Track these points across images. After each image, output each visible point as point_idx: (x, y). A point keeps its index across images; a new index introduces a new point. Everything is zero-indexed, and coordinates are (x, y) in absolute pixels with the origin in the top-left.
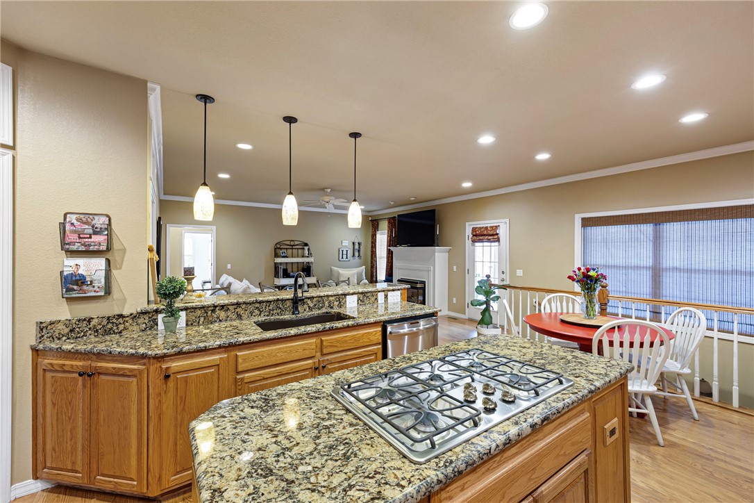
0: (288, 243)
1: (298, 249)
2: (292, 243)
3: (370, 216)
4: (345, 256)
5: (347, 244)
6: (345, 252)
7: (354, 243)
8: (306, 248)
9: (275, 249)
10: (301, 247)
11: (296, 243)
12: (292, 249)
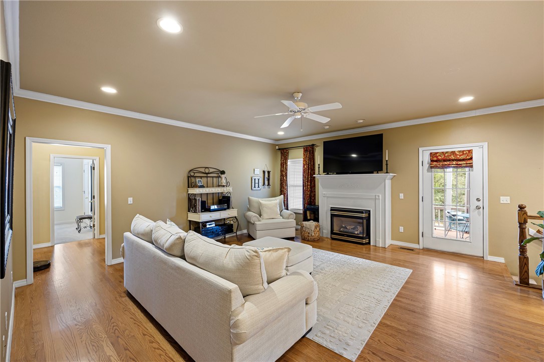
0: (202, 170)
1: (213, 177)
2: (207, 171)
3: (277, 145)
4: (257, 185)
5: (258, 173)
6: (257, 181)
7: (264, 172)
8: (223, 176)
9: (188, 177)
10: (216, 175)
11: (211, 170)
12: (207, 177)
